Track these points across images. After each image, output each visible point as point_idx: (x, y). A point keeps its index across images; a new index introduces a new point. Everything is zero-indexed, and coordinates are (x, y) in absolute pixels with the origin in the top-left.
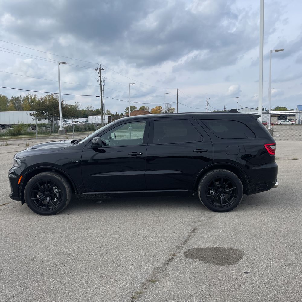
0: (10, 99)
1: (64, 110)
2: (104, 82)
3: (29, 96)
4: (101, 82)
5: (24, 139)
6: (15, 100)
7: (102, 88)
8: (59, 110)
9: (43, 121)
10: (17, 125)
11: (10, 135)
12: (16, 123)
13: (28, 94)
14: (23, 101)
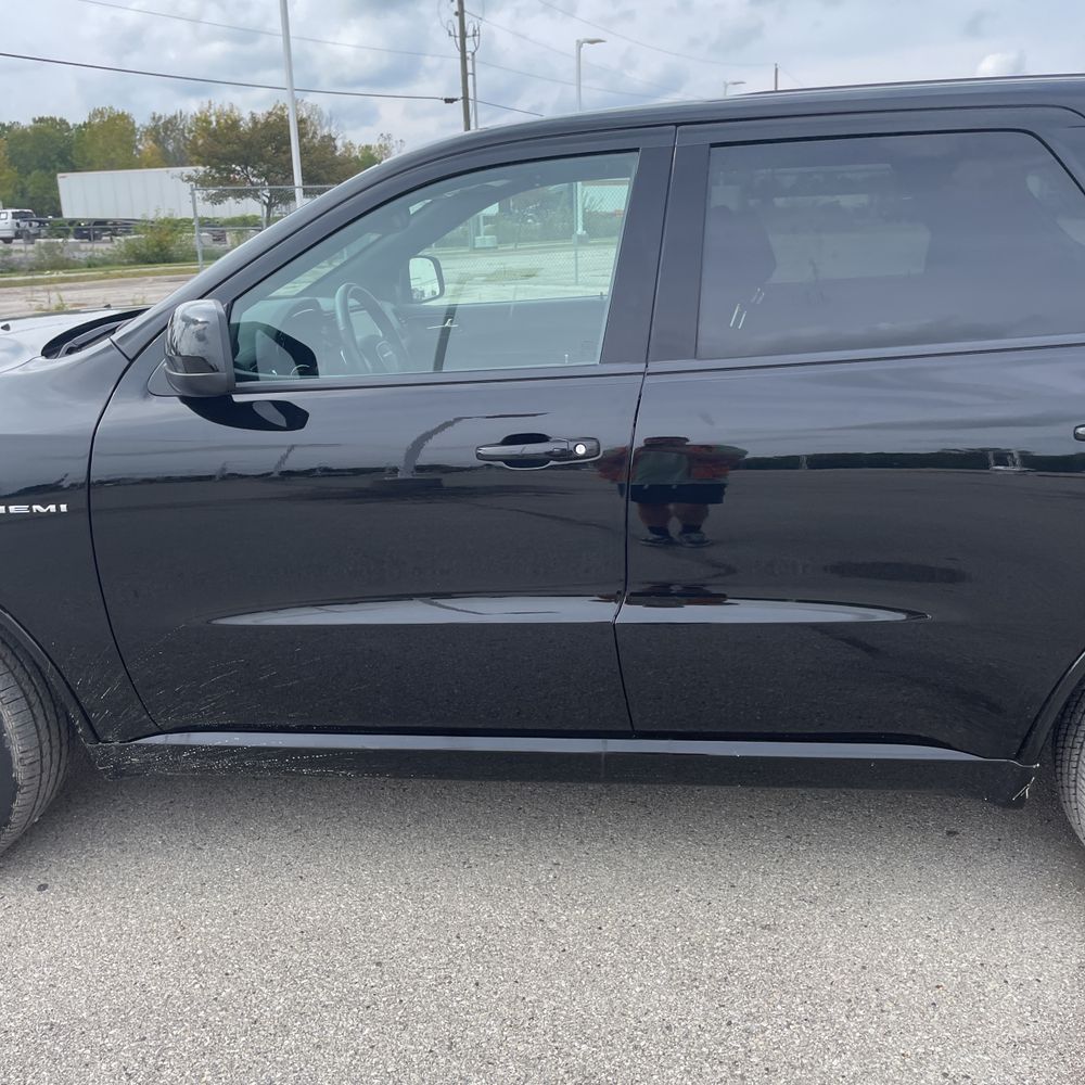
0: (147, 124)
1: (313, 157)
2: (476, 38)
3: (212, 111)
4: (463, 35)
5: (150, 279)
6: (163, 130)
7: (469, 63)
8: (291, 159)
9: (232, 208)
10: (153, 222)
11: (130, 263)
12: (151, 217)
13: (206, 105)
14: (190, 131)
